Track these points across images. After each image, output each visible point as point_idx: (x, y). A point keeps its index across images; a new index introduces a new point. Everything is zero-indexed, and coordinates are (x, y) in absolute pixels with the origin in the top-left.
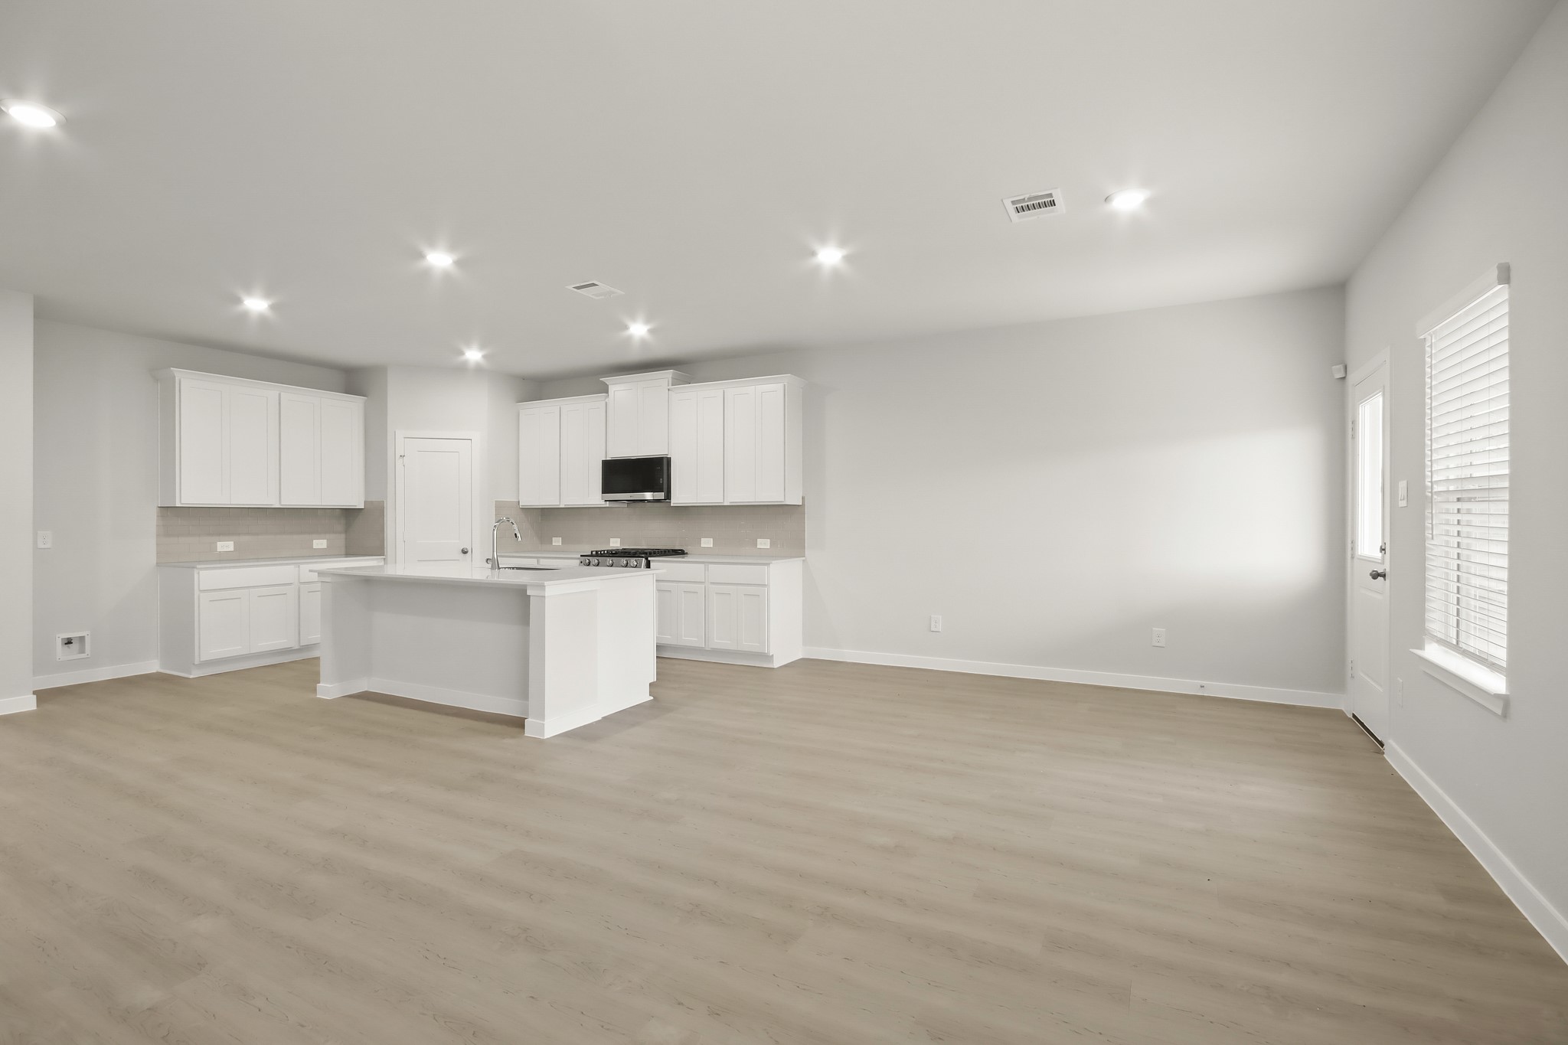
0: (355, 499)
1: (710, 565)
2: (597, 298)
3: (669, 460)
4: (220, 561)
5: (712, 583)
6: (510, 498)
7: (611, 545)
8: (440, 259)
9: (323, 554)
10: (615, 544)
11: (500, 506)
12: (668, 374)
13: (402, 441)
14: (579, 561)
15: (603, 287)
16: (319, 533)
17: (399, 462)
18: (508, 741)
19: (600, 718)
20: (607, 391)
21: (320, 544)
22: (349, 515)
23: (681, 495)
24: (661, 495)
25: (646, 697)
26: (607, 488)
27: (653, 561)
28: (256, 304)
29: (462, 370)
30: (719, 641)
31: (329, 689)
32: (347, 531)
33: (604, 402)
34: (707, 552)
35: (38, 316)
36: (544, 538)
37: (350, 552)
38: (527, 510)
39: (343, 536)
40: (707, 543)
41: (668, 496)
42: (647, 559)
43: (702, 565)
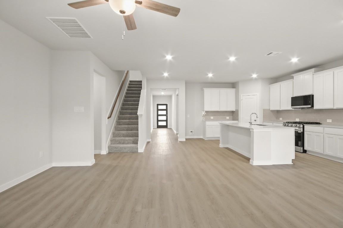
0: (234, 109)
1: (325, 128)
2: (275, 56)
3: (313, 96)
4: (211, 120)
5: (326, 134)
6: (268, 108)
7: (296, 120)
8: (232, 59)
9: (228, 120)
10: (297, 120)
11: (264, 110)
12: (313, 70)
13: (242, 96)
14: (283, 124)
15: (274, 53)
16: (228, 116)
17: (241, 101)
18: (245, 164)
19: (272, 164)
20: (293, 78)
21: (228, 118)
22: (233, 112)
23: (317, 106)
24: (310, 106)
25: (291, 163)
26: (293, 105)
27: (305, 125)
28: (210, 75)
29: (252, 80)
30: (328, 152)
31: (221, 145)
32: (233, 116)
33: (292, 82)
34: (329, 124)
35: (186, 83)
36: (278, 118)
37: (233, 120)
38: (272, 111)
39: (232, 116)
40: (329, 121)
41: (313, 106)
42: (303, 124)
43: (323, 128)
